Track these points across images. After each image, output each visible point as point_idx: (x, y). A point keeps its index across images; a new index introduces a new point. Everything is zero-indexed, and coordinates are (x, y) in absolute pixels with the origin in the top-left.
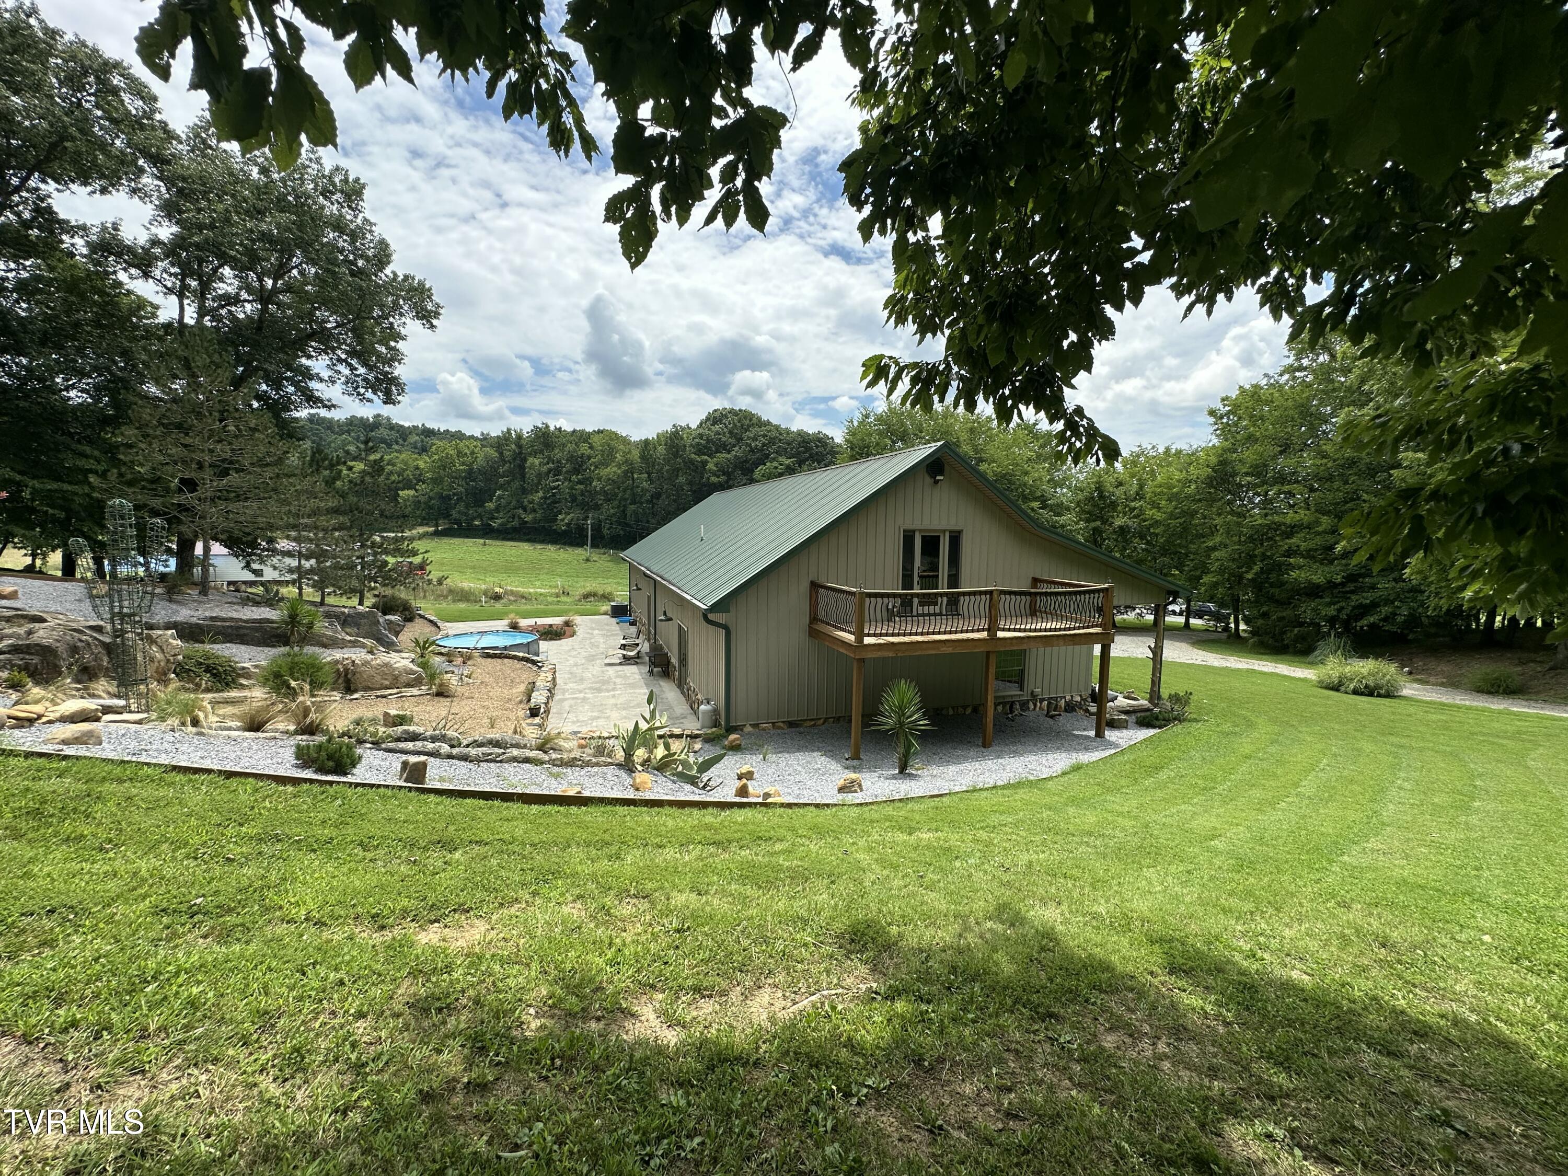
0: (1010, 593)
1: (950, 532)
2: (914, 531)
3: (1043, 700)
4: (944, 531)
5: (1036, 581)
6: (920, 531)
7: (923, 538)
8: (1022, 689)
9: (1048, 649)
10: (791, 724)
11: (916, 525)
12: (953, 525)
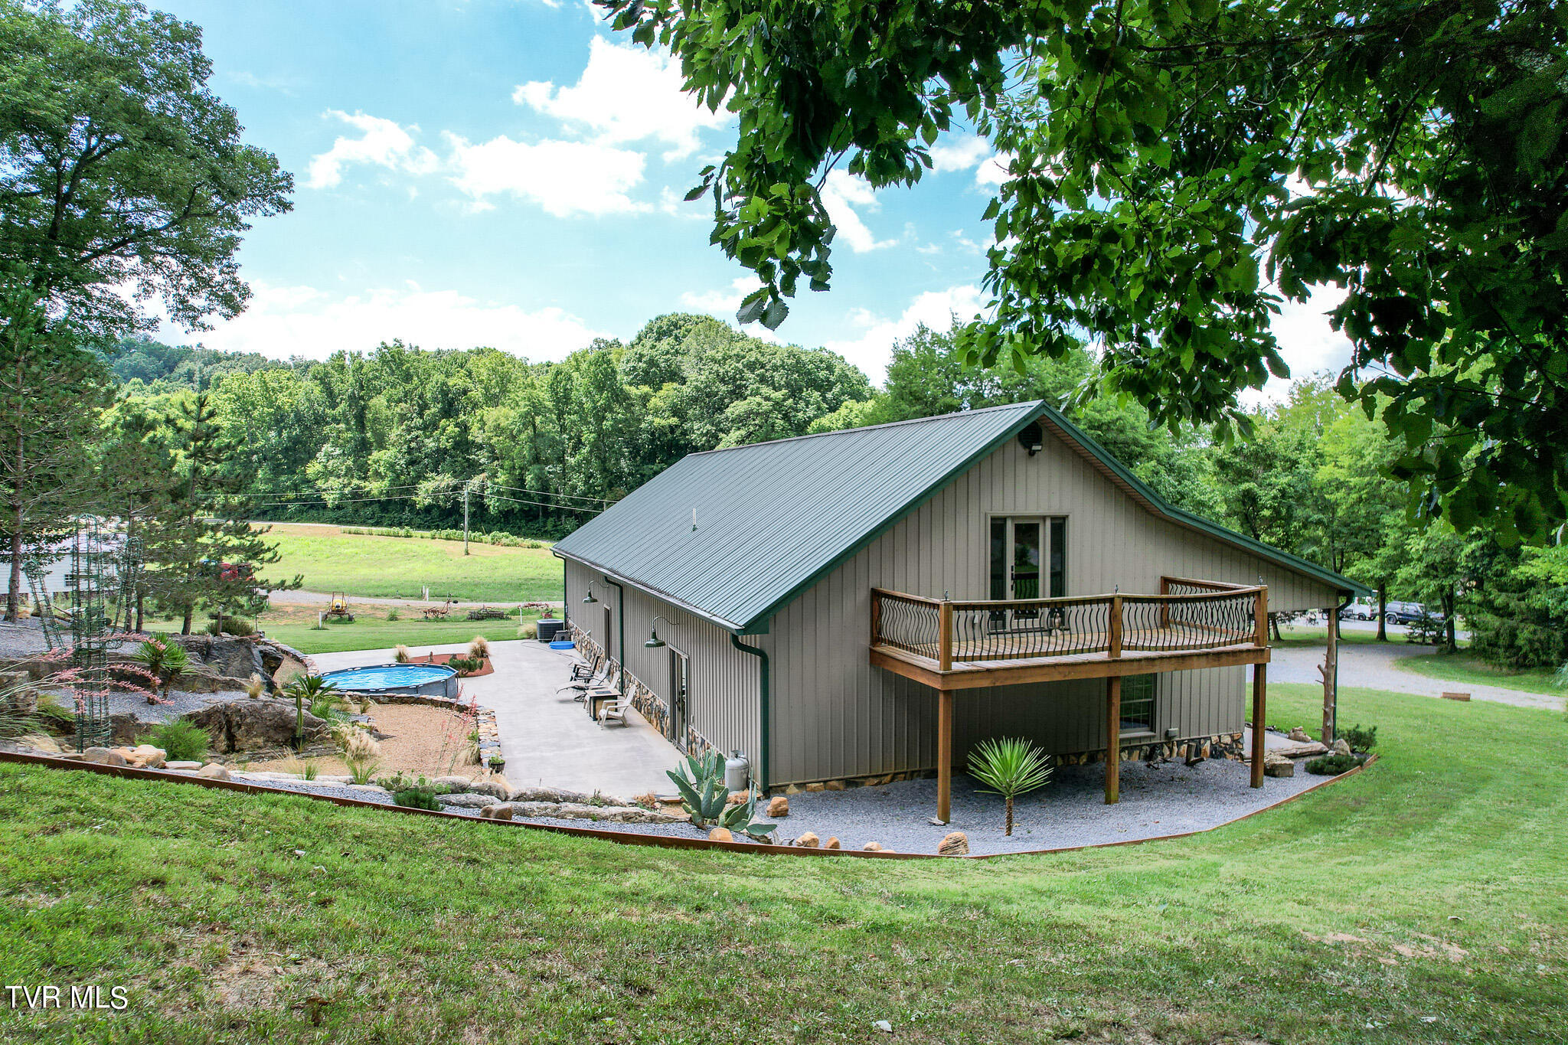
0: (1136, 600)
1: (1053, 518)
2: (1004, 519)
3: (1180, 743)
4: (1044, 518)
5: (1166, 582)
6: (1013, 518)
7: (1018, 528)
8: (1153, 729)
9: (1186, 673)
10: (850, 783)
11: (1008, 511)
12: (1056, 510)
